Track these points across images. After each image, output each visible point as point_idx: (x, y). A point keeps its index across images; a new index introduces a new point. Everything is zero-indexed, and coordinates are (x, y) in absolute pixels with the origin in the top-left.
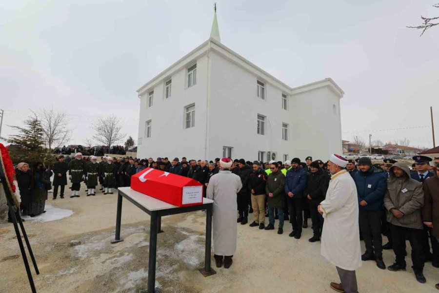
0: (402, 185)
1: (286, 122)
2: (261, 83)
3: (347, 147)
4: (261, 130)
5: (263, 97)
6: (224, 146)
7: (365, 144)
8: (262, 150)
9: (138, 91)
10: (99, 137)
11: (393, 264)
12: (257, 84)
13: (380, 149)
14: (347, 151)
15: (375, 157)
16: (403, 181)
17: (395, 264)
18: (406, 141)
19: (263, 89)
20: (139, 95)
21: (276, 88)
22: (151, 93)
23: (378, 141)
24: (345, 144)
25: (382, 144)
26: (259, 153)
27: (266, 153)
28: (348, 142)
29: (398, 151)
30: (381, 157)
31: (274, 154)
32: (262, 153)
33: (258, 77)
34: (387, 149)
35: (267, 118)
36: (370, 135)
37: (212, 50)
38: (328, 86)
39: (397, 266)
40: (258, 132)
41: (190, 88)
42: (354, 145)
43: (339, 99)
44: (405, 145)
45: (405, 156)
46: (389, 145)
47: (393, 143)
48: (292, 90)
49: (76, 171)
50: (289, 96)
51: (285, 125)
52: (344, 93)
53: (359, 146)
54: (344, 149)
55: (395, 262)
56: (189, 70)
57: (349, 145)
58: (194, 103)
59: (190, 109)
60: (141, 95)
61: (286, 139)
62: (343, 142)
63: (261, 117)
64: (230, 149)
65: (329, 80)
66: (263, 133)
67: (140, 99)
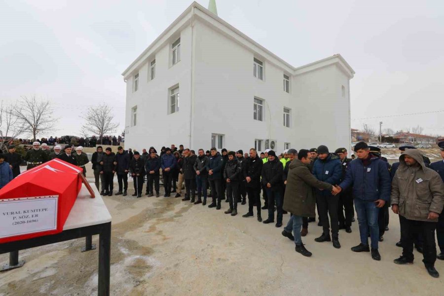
0: (415, 174)
1: (288, 106)
2: (259, 61)
3: (356, 136)
4: (258, 116)
5: (261, 78)
6: (212, 134)
7: (374, 133)
8: (259, 138)
9: (123, 74)
10: (90, 126)
11: (399, 257)
12: (253, 62)
13: (391, 138)
14: (355, 140)
15: (385, 146)
16: (417, 170)
17: (401, 257)
18: (419, 128)
19: (261, 68)
20: (124, 79)
21: (277, 67)
22: (137, 76)
23: (388, 130)
24: (353, 133)
25: (392, 132)
26: (256, 142)
27: (264, 141)
28: (357, 130)
29: (410, 140)
30: (391, 146)
31: (273, 142)
32: (260, 141)
33: (255, 54)
34: (398, 137)
35: (266, 101)
36: (381, 123)
37: (196, 17)
38: (337, 64)
39: (404, 259)
40: (255, 118)
41: (174, 66)
42: (364, 134)
43: (349, 80)
44: (417, 133)
45: (418, 144)
46: (401, 133)
47: (405, 131)
48: (295, 70)
49: (33, 163)
50: (292, 78)
51: (287, 110)
52: (354, 73)
53: (368, 134)
54: (353, 138)
55: (402, 255)
56: (174, 45)
57: (358, 134)
58: (178, 84)
59: (175, 91)
60: (126, 79)
61: (288, 126)
62: (352, 130)
63: (259, 101)
64: (221, 137)
65: (338, 56)
66: (260, 119)
67: (126, 83)
